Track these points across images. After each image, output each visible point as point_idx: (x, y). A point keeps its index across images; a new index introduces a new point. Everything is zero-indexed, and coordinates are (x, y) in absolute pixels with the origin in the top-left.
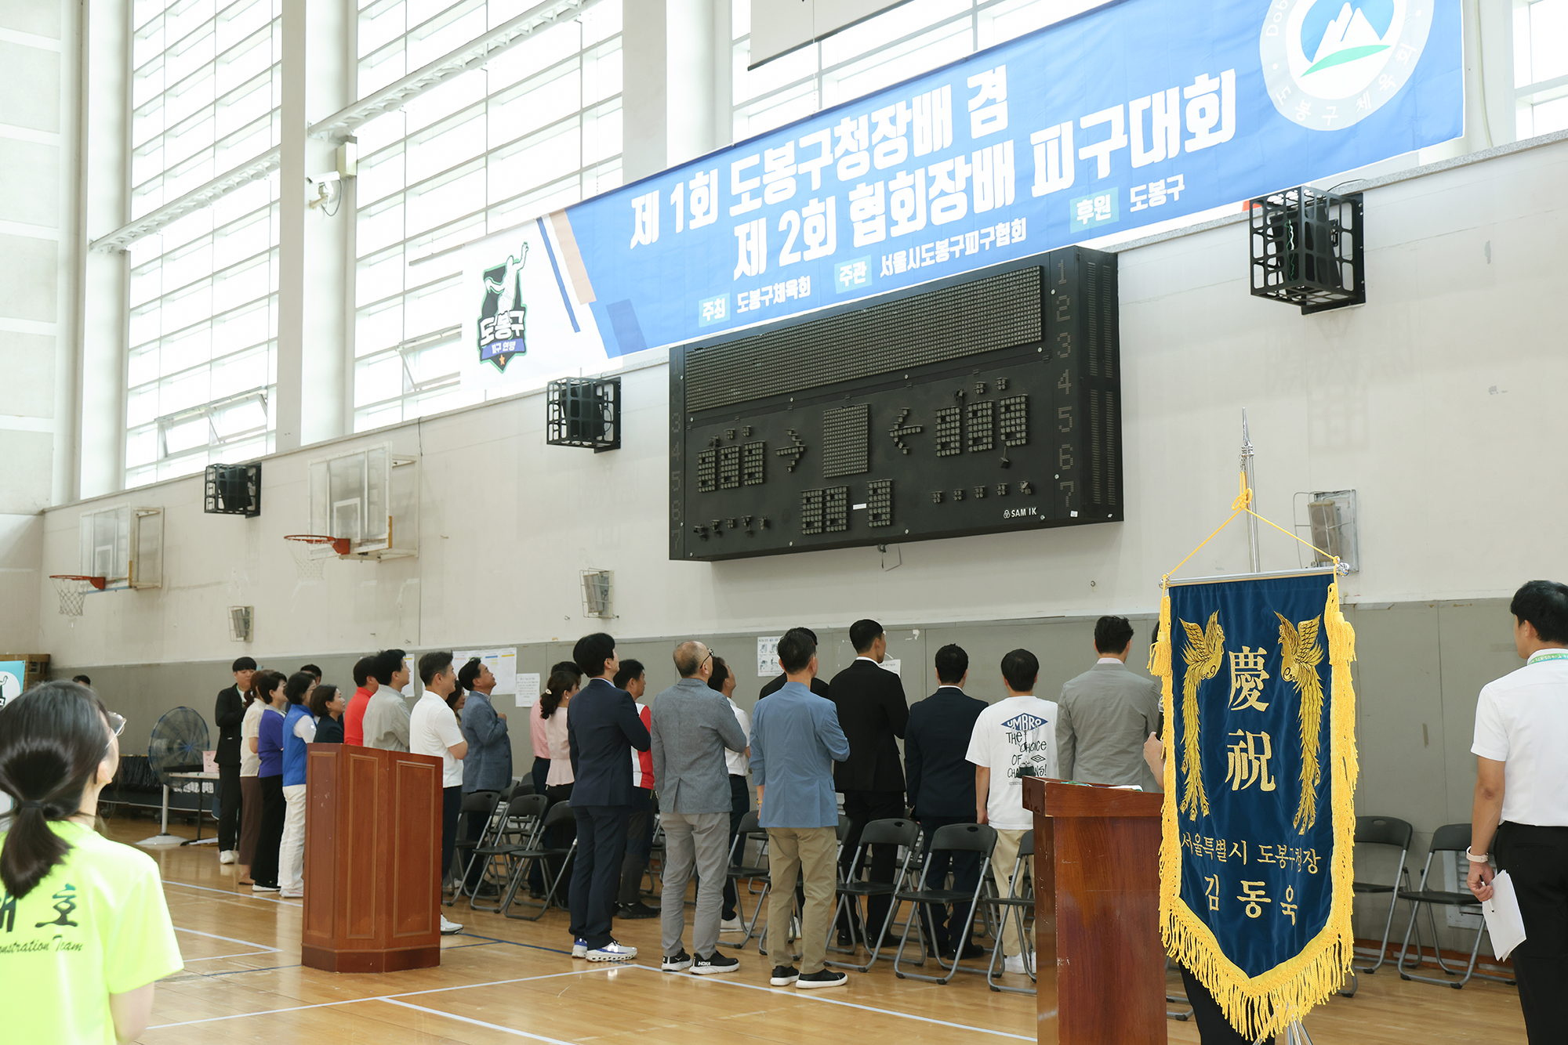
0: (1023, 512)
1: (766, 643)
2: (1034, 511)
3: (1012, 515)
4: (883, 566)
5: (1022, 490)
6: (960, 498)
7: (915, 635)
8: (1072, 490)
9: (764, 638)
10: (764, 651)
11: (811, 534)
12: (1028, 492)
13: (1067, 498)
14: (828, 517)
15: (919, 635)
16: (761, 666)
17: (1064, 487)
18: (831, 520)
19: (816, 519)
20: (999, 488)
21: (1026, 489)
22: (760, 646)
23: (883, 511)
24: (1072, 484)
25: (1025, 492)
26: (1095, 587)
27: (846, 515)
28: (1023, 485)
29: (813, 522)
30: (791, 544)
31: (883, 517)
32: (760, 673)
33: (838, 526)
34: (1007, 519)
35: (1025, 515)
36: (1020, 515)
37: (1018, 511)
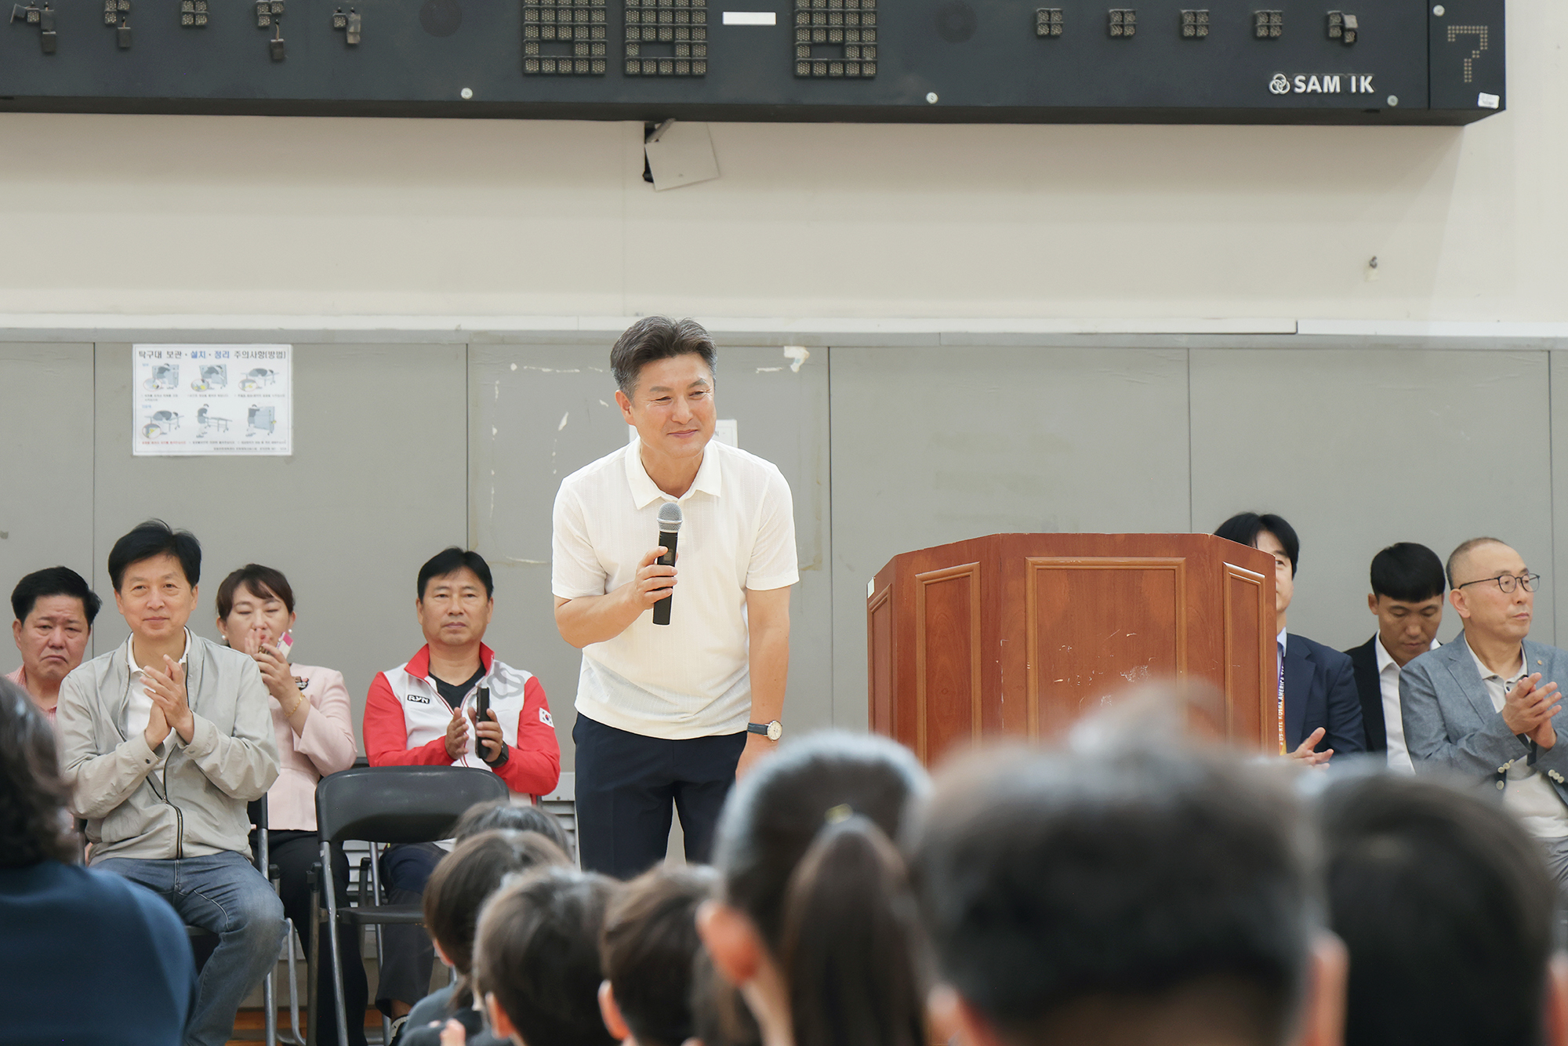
0: (1332, 84)
1: (172, 362)
2: (1366, 85)
3: (1293, 86)
4: (648, 177)
5: (1335, 33)
6: (1129, 32)
7: (792, 360)
8: (1484, 45)
9: (164, 348)
10: (165, 382)
11: (557, 74)
12: (1349, 38)
13: (1467, 65)
14: (632, 35)
15: (806, 360)
16: (148, 427)
17: (1457, 36)
18: (642, 43)
19: (581, 34)
20: (1262, 20)
21: (1350, 30)
22: (143, 369)
23: (853, 37)
24: (1482, 31)
25: (1342, 37)
26: (1375, 271)
27: (699, 36)
28: (1343, 21)
29: (571, 43)
30: (467, 93)
31: (852, 54)
32: (141, 448)
33: (674, 63)
34: (1279, 94)
35: (1338, 90)
36: (1320, 90)
37: (1314, 79)
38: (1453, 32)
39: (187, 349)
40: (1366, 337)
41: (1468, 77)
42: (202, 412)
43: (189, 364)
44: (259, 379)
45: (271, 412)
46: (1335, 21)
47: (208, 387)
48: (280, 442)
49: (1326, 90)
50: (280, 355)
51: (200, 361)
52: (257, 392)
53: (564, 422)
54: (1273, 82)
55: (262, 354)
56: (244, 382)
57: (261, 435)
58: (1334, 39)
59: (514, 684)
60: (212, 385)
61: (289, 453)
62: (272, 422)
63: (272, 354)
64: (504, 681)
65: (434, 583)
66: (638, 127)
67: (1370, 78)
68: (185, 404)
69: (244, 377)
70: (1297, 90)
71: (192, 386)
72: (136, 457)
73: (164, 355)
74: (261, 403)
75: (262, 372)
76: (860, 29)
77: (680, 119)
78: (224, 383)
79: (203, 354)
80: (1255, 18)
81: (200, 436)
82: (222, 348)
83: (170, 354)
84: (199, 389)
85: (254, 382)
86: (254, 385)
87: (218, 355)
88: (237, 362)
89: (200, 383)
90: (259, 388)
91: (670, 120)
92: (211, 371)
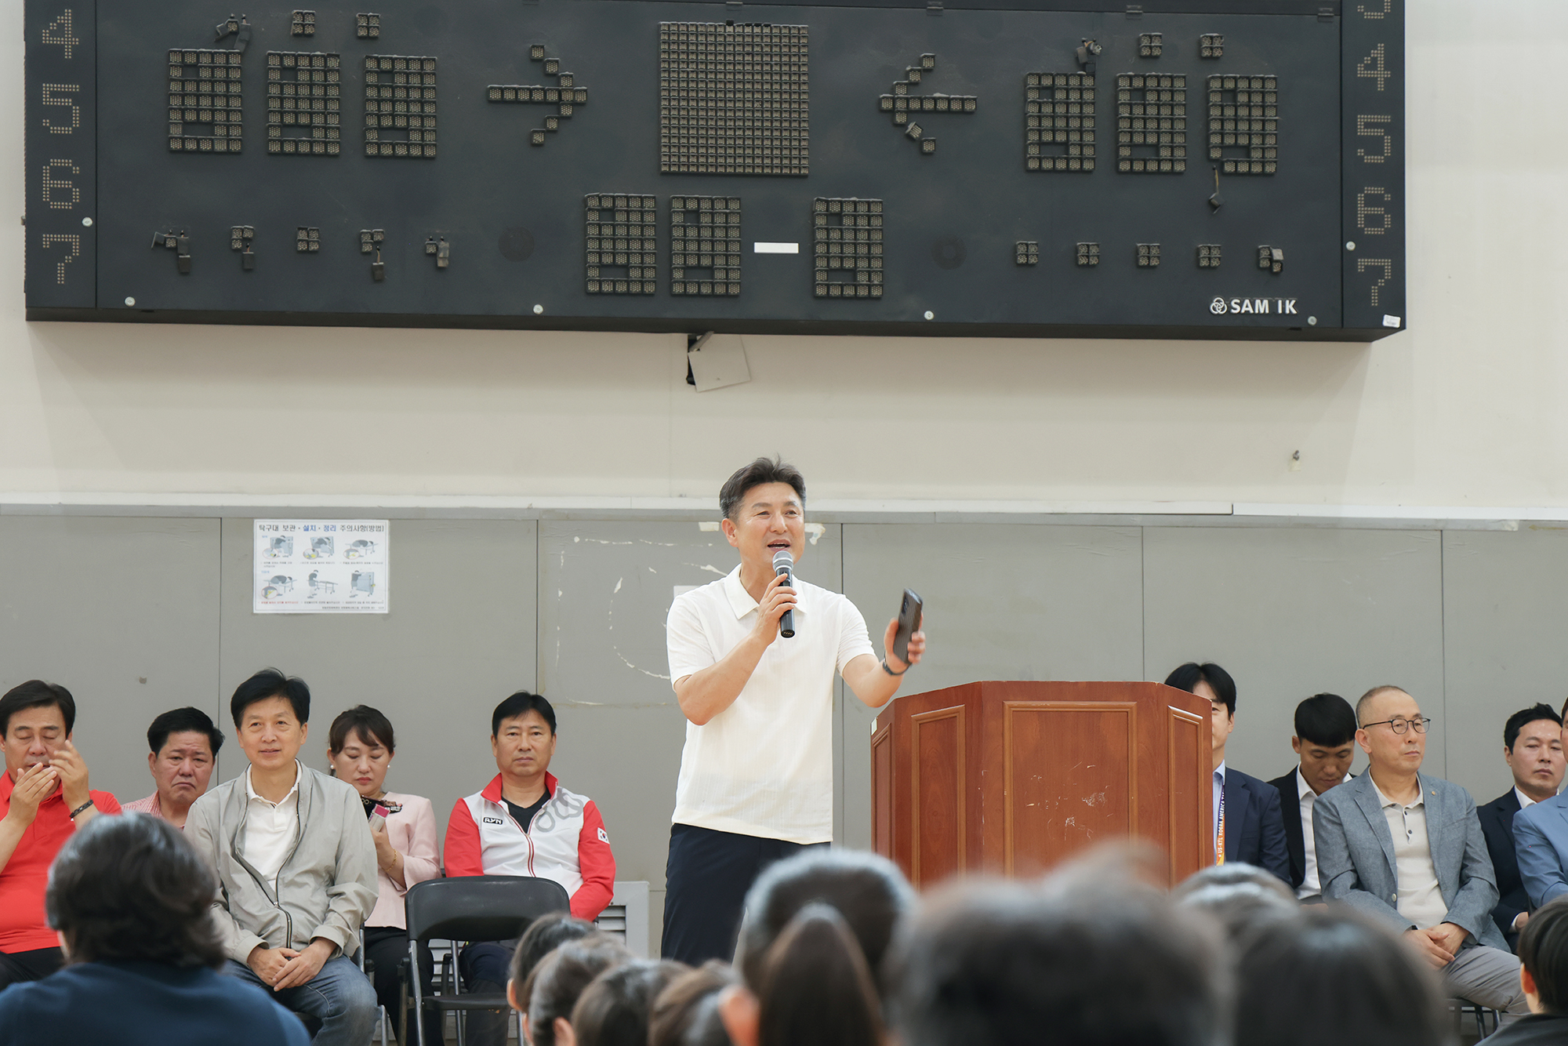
0: (1262, 306)
1: (288, 534)
2: (1290, 307)
3: (1230, 307)
4: (691, 380)
5: (1265, 263)
6: (1094, 261)
7: (810, 535)
8: (1388, 275)
9: (280, 523)
10: (281, 552)
11: (614, 293)
12: (1276, 268)
13: (1374, 290)
14: (678, 261)
15: (823, 534)
16: (266, 589)
17: (1366, 267)
18: (686, 268)
19: (635, 260)
20: (1204, 253)
21: (1277, 261)
22: (262, 540)
23: (862, 264)
24: (1386, 263)
25: (1271, 268)
26: (1298, 462)
27: (734, 262)
28: (1271, 254)
29: (626, 267)
30: (538, 309)
31: (862, 278)
32: (260, 607)
33: (713, 284)
34: (1218, 314)
35: (1267, 311)
36: (1252, 312)
37: (1247, 302)
38: (1362, 263)
39: (300, 524)
40: (1290, 518)
41: (1375, 302)
42: (313, 576)
43: (301, 536)
44: (361, 549)
45: (371, 576)
46: (1264, 254)
47: (318, 556)
48: (379, 602)
49: (1257, 312)
50: (379, 529)
51: (311, 534)
52: (359, 560)
53: (619, 586)
54: (1213, 304)
55: (363, 528)
56: (348, 552)
57: (362, 596)
58: (1264, 269)
59: (574, 807)
60: (321, 554)
61: (386, 612)
62: (372, 586)
63: (372, 528)
64: (566, 804)
65: (506, 723)
66: (683, 338)
67: (1293, 302)
68: (297, 568)
69: (349, 548)
70: (1233, 311)
71: (304, 555)
72: (257, 614)
73: (281, 528)
74: (363, 569)
75: (364, 543)
76: (869, 257)
77: (718, 331)
78: (332, 552)
79: (313, 528)
80: (1198, 252)
81: (310, 597)
82: (329, 523)
83: (285, 528)
84: (310, 557)
85: (357, 551)
86: (357, 554)
87: (327, 528)
88: (343, 535)
89: (311, 552)
90: (360, 556)
91: (709, 333)
92: (321, 542)
